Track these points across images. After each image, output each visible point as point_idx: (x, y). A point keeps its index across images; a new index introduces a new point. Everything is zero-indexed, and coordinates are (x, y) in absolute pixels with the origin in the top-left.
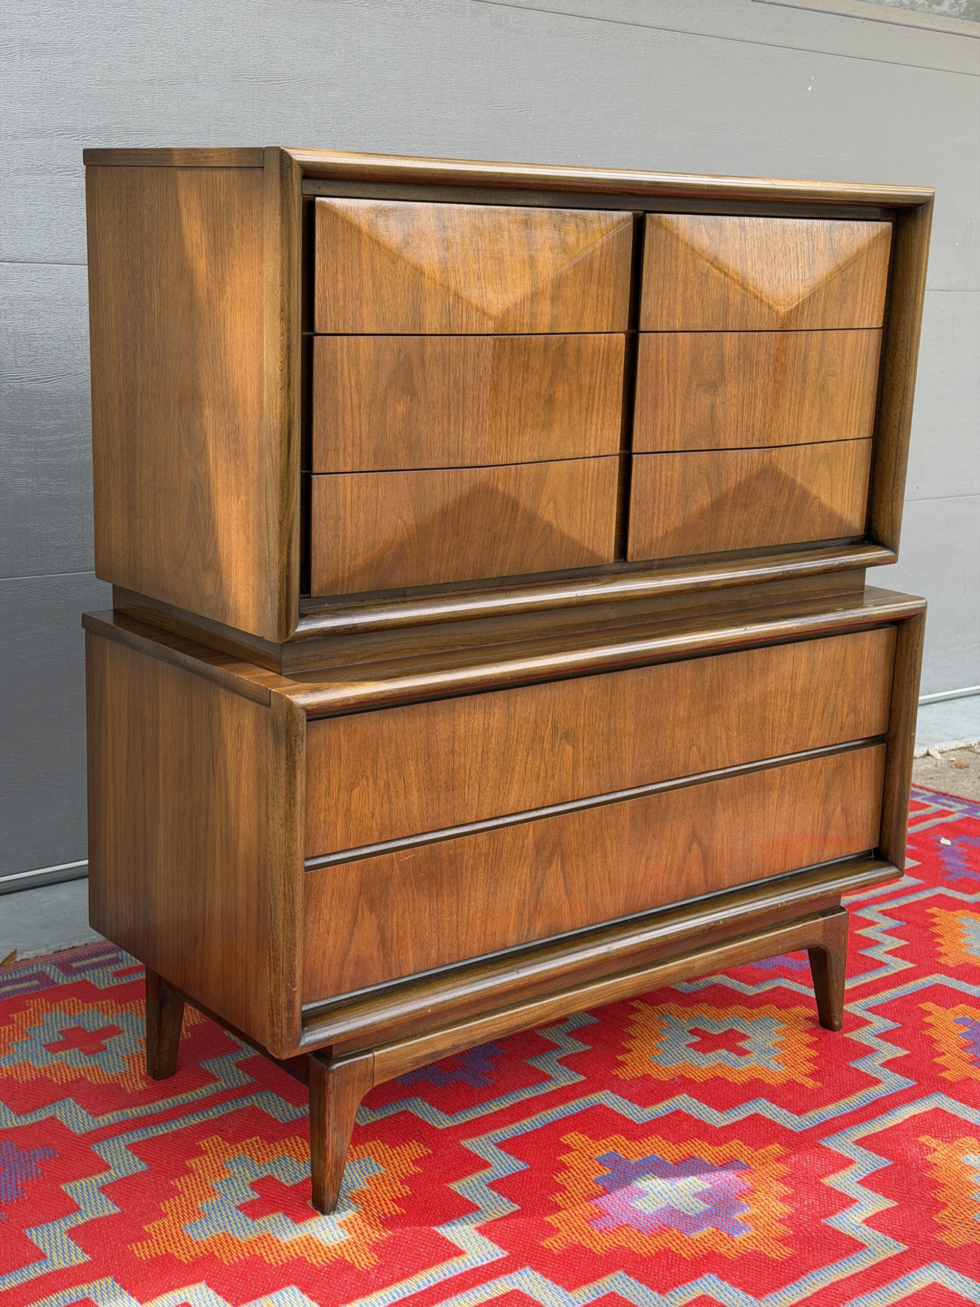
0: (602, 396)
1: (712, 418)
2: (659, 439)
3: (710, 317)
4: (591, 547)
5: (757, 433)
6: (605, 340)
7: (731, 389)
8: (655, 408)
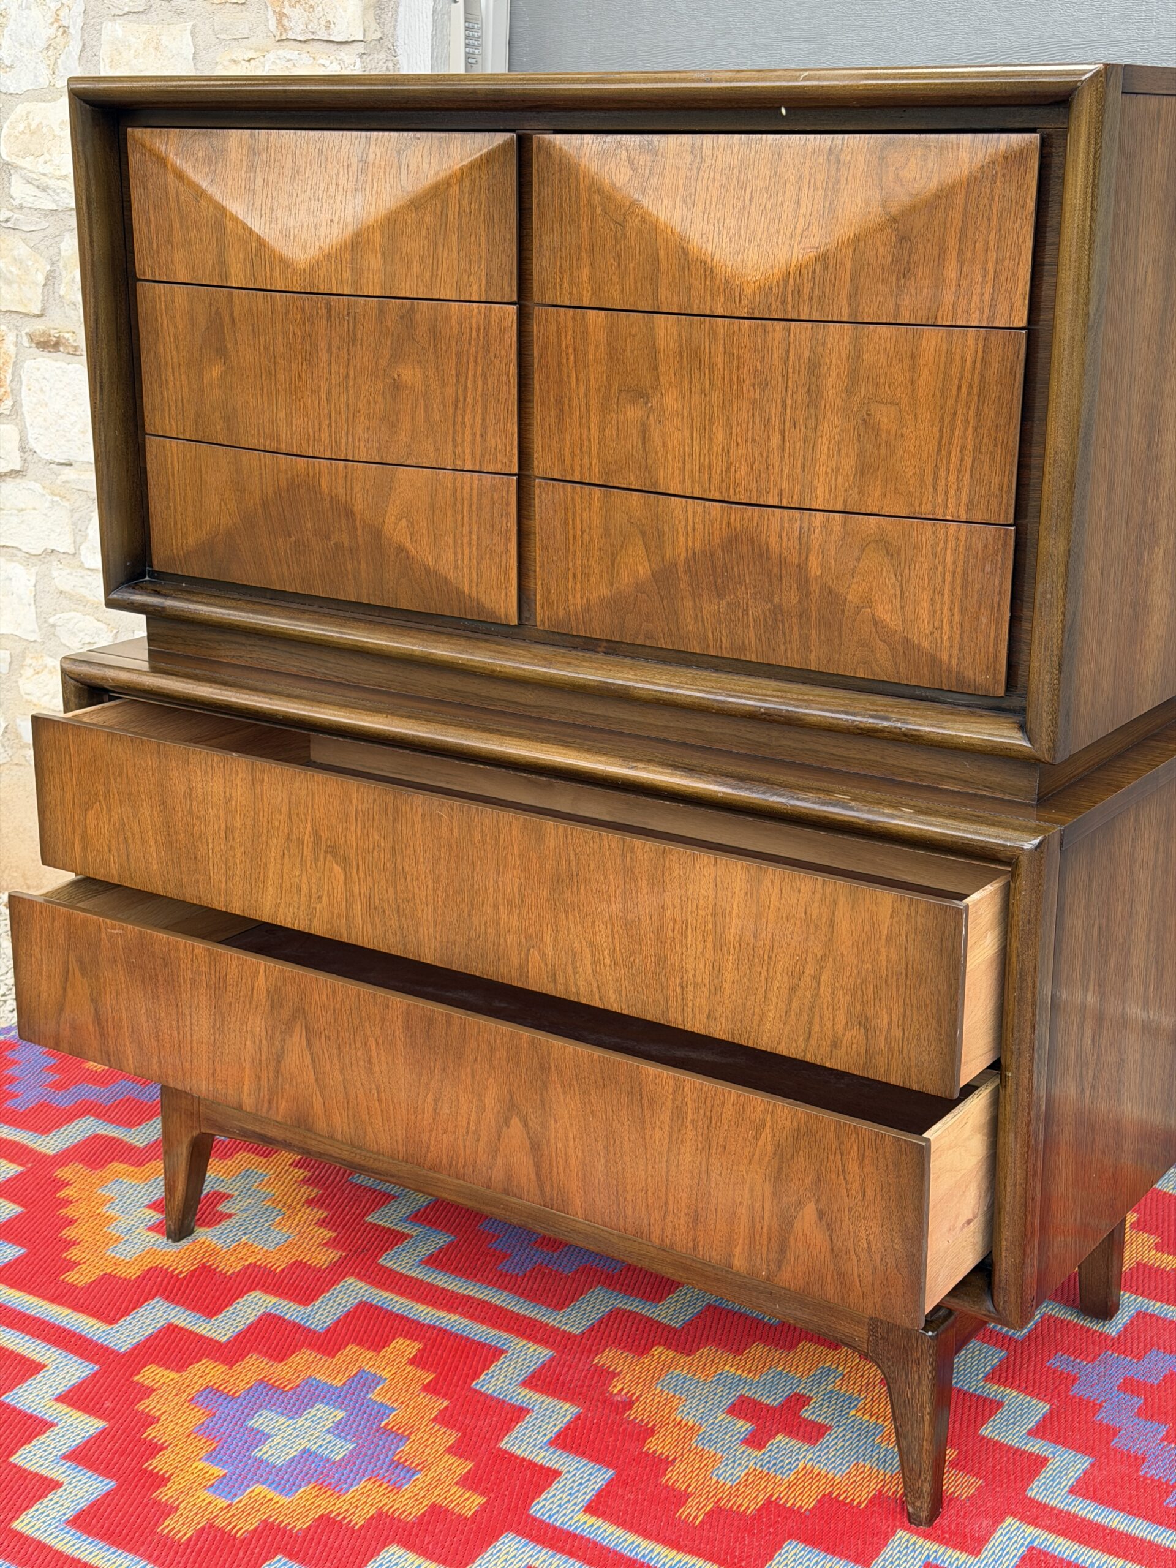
0: (479, 389)
1: (644, 443)
2: (568, 462)
3: (633, 287)
4: (474, 594)
5: (716, 480)
6: (480, 313)
7: (671, 401)
8: (561, 417)
